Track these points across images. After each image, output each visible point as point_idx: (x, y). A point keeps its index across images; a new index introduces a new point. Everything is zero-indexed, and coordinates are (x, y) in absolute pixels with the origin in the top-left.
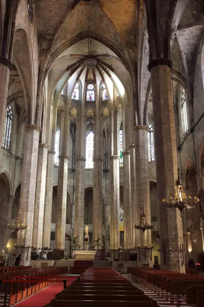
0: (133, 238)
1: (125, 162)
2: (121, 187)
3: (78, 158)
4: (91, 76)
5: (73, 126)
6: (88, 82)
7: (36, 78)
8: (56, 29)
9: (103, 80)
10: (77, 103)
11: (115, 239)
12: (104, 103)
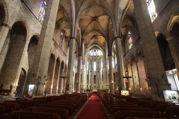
0: (105, 87)
1: (103, 70)
2: (102, 75)
3: (92, 69)
4: (95, 50)
5: (91, 61)
6: (94, 51)
7: (84, 54)
8: (88, 43)
9: (98, 51)
10: (92, 56)
11: (101, 87)
12: (98, 56)
